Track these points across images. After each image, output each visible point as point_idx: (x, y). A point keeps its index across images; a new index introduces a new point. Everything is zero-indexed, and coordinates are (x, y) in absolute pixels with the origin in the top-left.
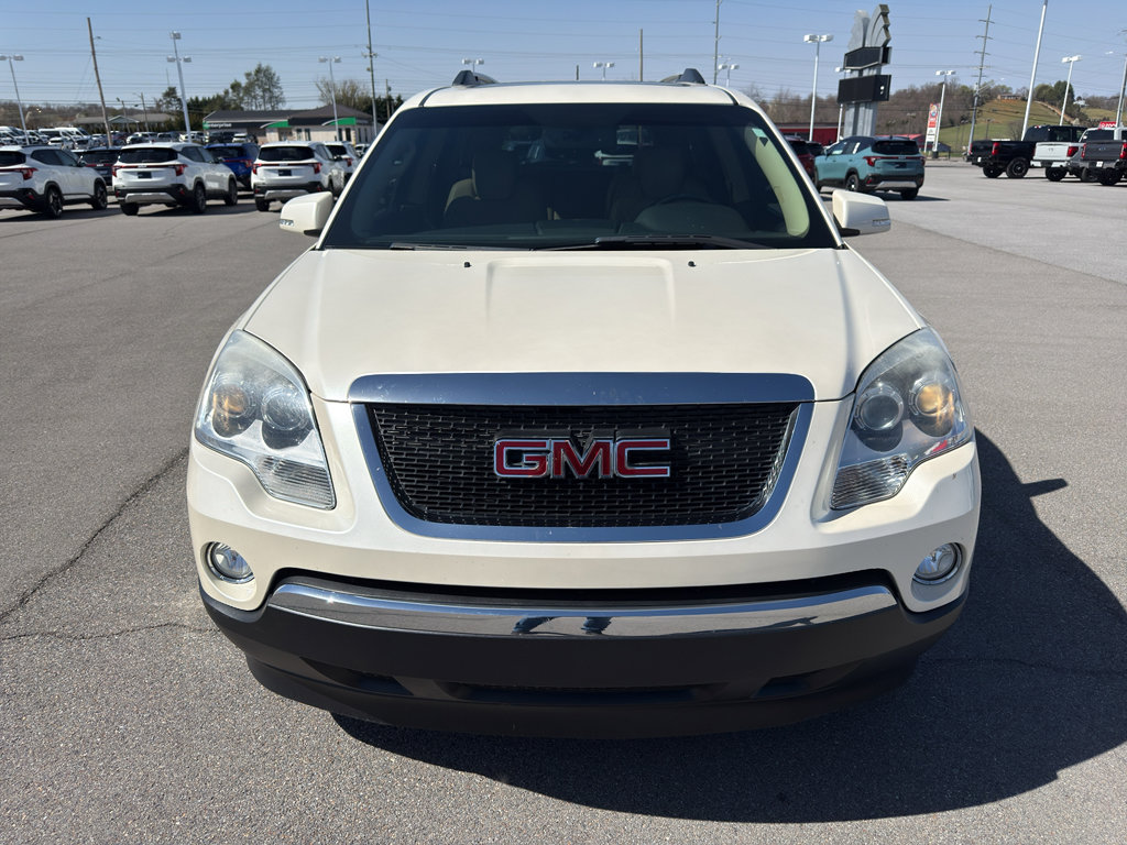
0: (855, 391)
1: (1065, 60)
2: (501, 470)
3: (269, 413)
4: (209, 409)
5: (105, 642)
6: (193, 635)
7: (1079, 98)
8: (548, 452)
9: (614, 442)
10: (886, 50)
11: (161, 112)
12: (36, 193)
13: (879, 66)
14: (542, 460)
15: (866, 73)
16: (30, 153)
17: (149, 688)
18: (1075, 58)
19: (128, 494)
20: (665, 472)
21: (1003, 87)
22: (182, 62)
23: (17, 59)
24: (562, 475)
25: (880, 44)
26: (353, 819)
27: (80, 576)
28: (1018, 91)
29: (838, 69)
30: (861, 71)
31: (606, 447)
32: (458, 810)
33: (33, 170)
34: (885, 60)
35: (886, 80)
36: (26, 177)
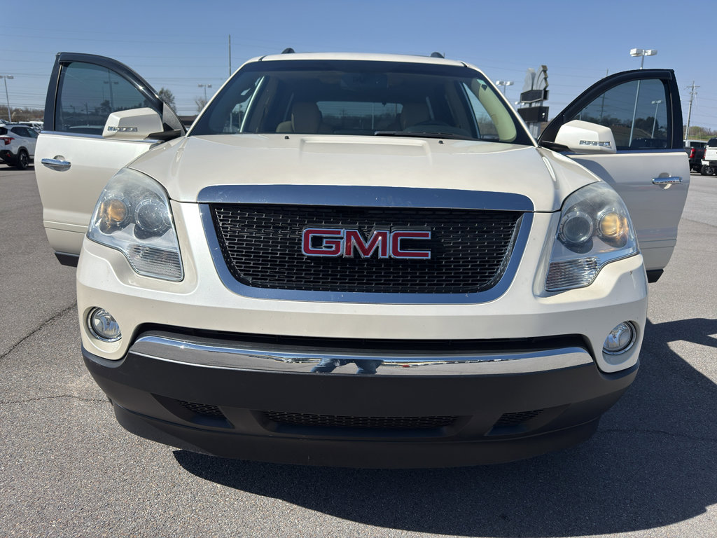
0: (560, 210)
1: (653, 102)
2: (307, 250)
3: (141, 217)
4: (98, 219)
5: (18, 406)
6: (82, 403)
7: (662, 127)
8: (342, 238)
9: (391, 232)
10: (546, 92)
11: (98, 115)
12: (12, 154)
13: (541, 101)
14: (338, 244)
15: (533, 105)
16: (11, 128)
17: (45, 435)
18: (659, 102)
19: (48, 318)
20: (427, 255)
21: (616, 119)
22: (113, 84)
23: (9, 78)
24: (352, 255)
25: (542, 88)
26: (186, 525)
27: (6, 364)
28: (625, 121)
29: (516, 103)
30: (531, 104)
31: (384, 236)
32: (265, 521)
33: (11, 139)
34: (545, 98)
35: (546, 110)
36: (7, 143)
